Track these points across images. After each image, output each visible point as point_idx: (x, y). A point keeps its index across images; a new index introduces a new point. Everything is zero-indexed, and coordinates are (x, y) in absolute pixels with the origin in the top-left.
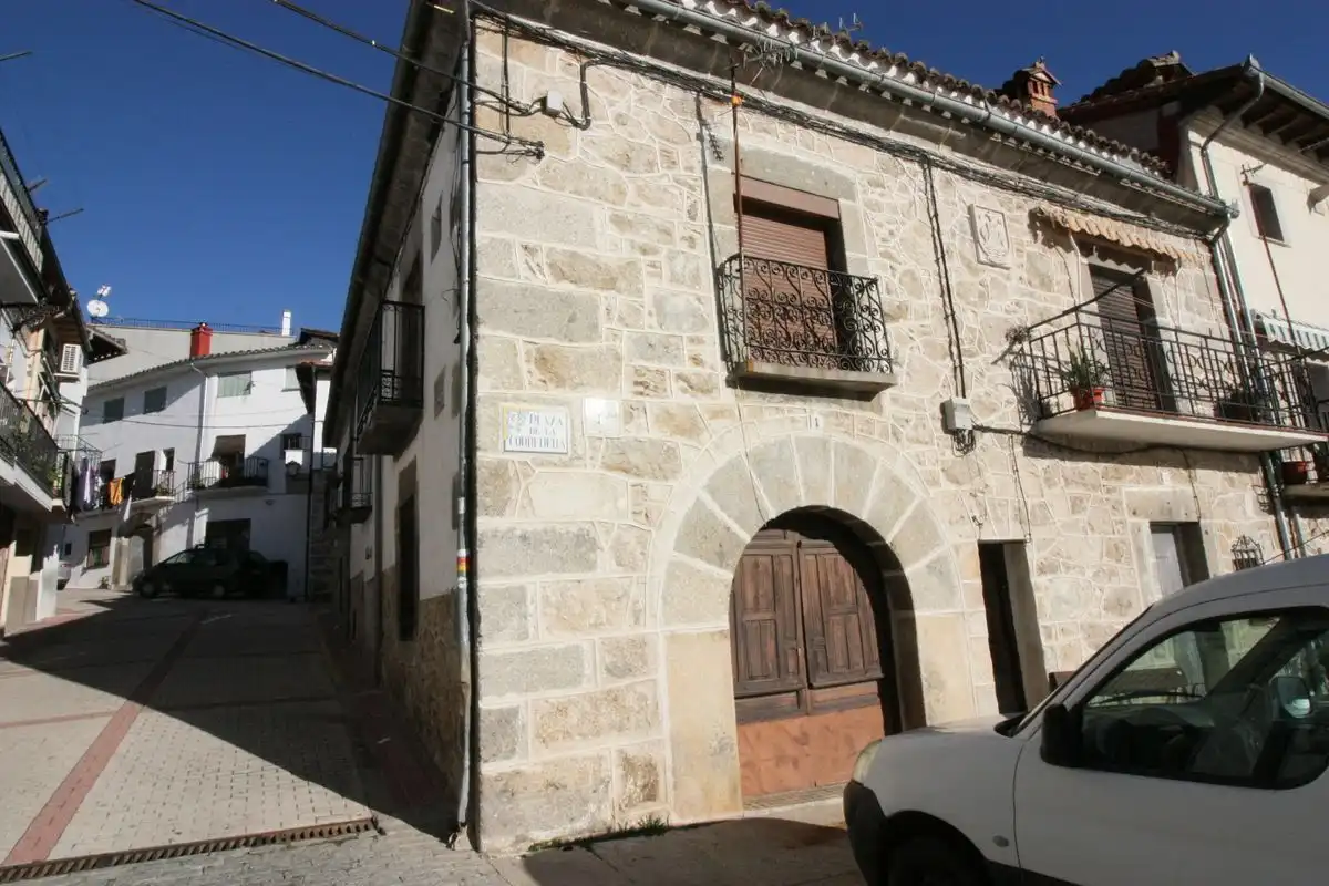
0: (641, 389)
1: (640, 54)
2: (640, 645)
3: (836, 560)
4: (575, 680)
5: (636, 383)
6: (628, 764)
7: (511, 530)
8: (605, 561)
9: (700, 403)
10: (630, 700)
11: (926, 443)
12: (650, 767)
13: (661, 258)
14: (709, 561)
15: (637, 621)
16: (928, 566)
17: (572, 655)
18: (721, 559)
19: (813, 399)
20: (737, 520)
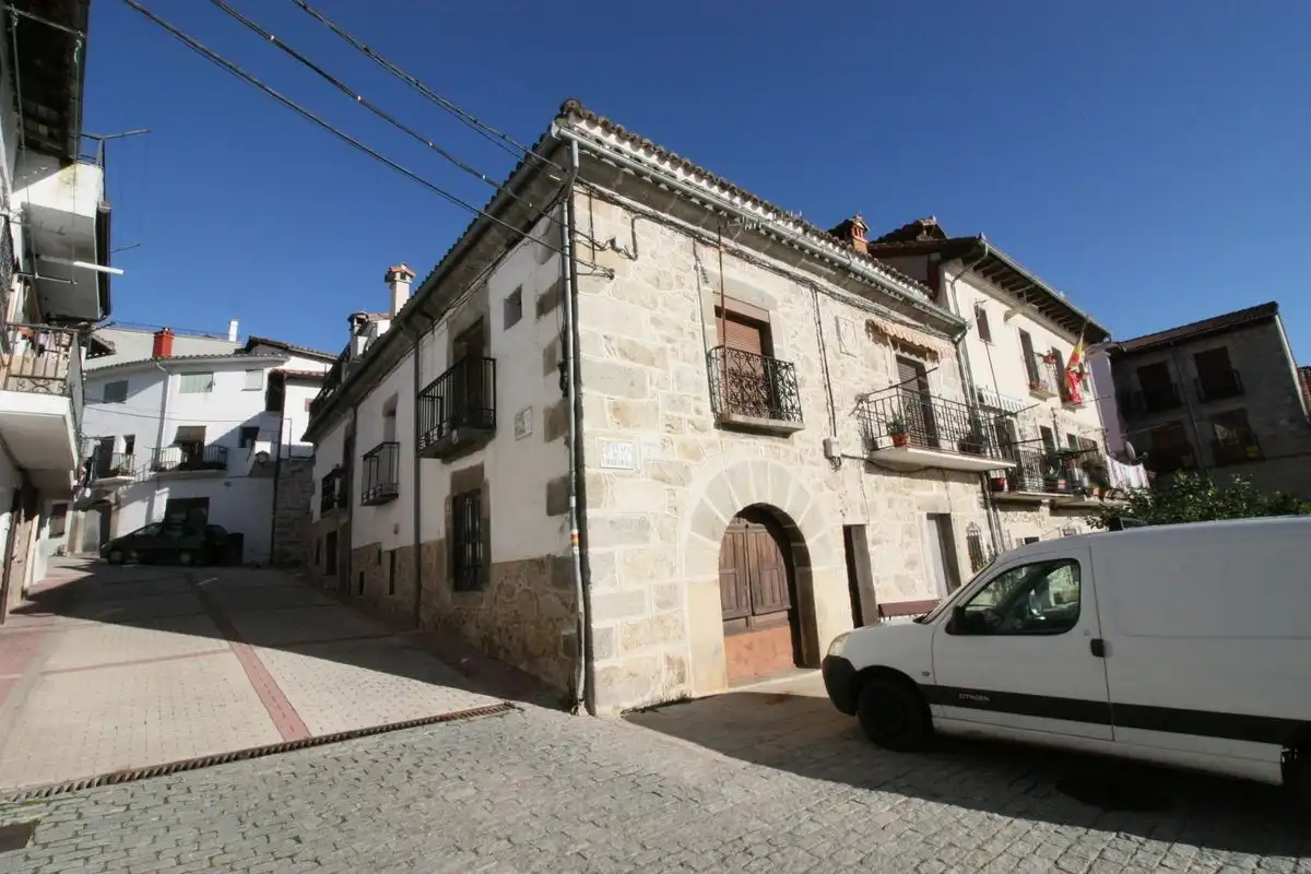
0: (669, 428)
1: (663, 213)
2: (673, 587)
3: (766, 536)
4: (641, 610)
5: (667, 425)
6: (669, 660)
7: (605, 517)
8: (654, 536)
9: (700, 437)
10: (669, 623)
11: (816, 465)
12: (682, 664)
13: (677, 346)
14: (708, 537)
15: (672, 574)
16: (818, 541)
17: (639, 595)
18: (714, 536)
19: (760, 437)
20: (722, 512)
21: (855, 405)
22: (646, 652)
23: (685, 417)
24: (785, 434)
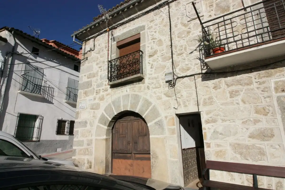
1: (103, 30)
2: (92, 140)
4: (83, 146)
5: (96, 93)
7: (78, 121)
8: (88, 125)
9: (105, 93)
10: (89, 150)
11: (159, 88)
12: (91, 163)
13: (102, 68)
14: (103, 125)
15: (92, 136)
16: (155, 123)
17: (83, 141)
18: (105, 124)
19: (127, 85)
20: (109, 116)
22: (83, 157)
23: (101, 88)
24: (140, 80)
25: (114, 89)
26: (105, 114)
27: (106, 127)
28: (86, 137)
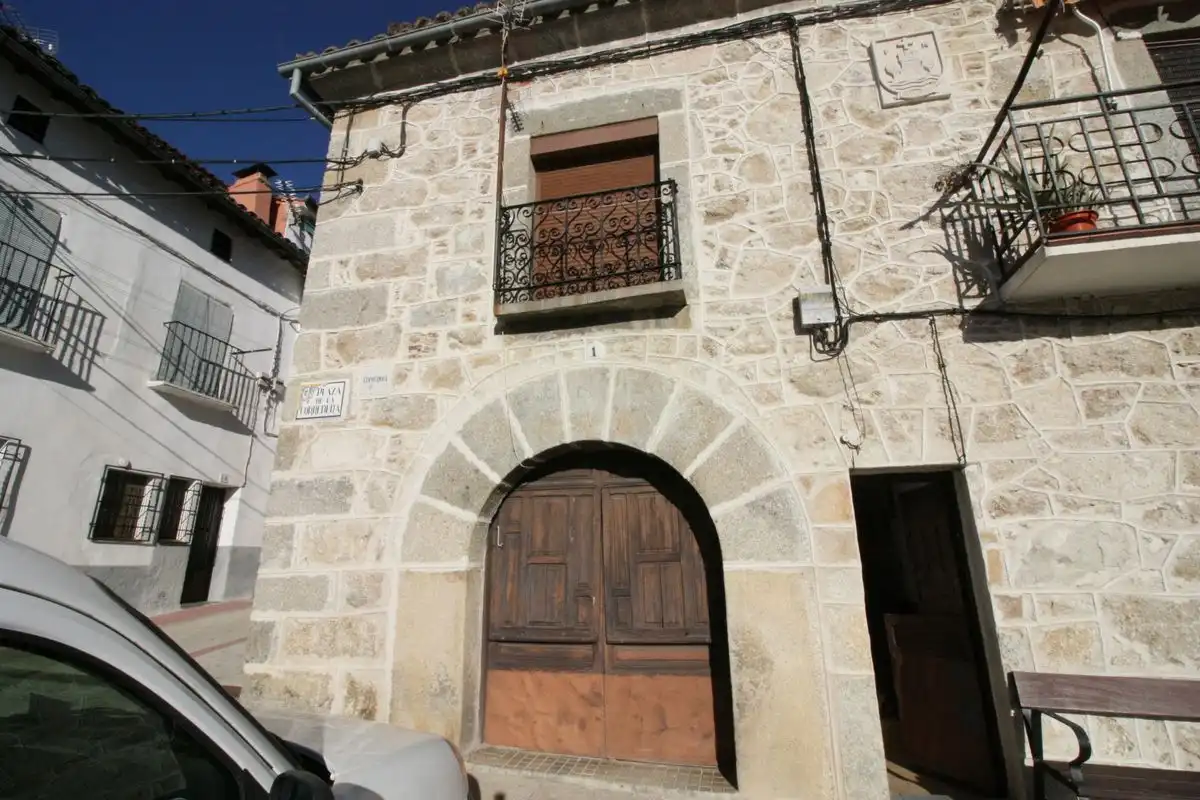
0: (414, 352)
1: (455, 77)
2: (377, 579)
3: (652, 500)
4: (320, 604)
5: (411, 348)
6: (353, 689)
7: (293, 480)
8: (358, 501)
9: (465, 354)
10: (362, 632)
11: (763, 351)
12: (370, 695)
13: (448, 238)
14: (453, 503)
15: (378, 557)
16: (751, 505)
17: (320, 584)
18: (465, 501)
19: (594, 328)
20: (488, 461)
21: (937, 197)
22: (318, 666)
23: (442, 331)
24: (669, 307)
25: (516, 340)
26: (463, 448)
27: (471, 517)
28: (345, 559)
